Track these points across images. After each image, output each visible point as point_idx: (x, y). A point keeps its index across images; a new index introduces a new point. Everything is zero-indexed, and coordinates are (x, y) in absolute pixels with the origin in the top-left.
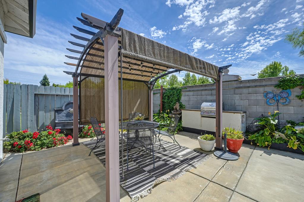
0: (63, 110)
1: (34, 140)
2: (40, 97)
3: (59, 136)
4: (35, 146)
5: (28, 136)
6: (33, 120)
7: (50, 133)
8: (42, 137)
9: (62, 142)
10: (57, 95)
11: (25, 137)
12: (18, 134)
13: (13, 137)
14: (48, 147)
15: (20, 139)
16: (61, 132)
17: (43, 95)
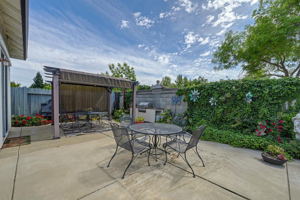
0: (47, 105)
1: (28, 121)
2: (31, 96)
3: (43, 120)
4: (28, 124)
5: (24, 119)
6: (27, 110)
7: (37, 118)
8: (32, 119)
9: (45, 123)
10: (43, 95)
11: (22, 119)
12: (18, 117)
13: (15, 119)
14: (36, 125)
15: (19, 120)
16: (45, 117)
17: (34, 94)
